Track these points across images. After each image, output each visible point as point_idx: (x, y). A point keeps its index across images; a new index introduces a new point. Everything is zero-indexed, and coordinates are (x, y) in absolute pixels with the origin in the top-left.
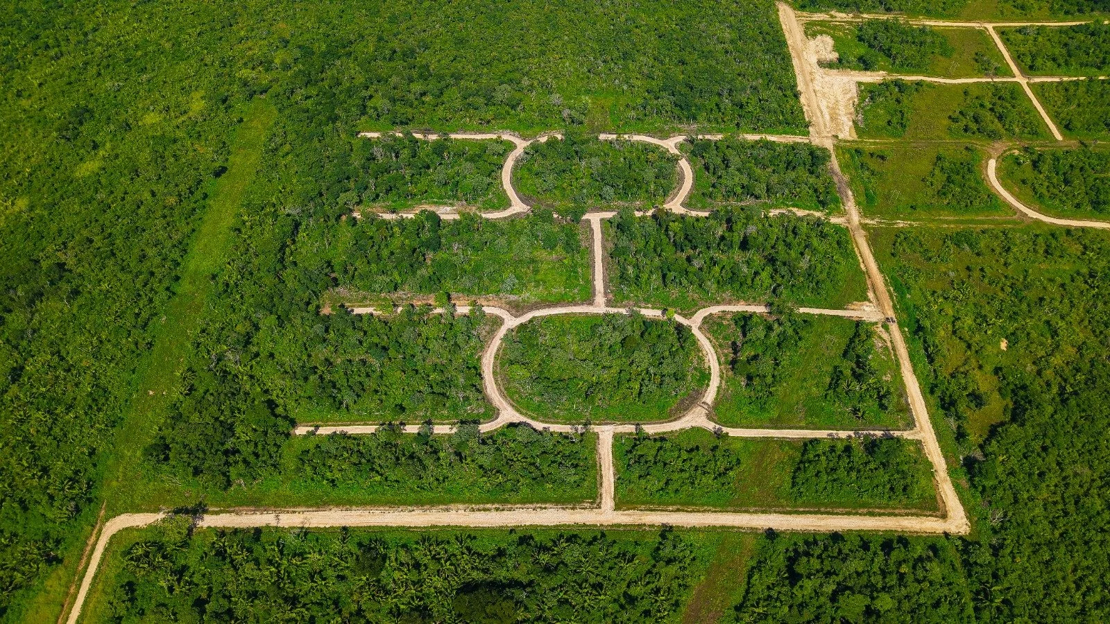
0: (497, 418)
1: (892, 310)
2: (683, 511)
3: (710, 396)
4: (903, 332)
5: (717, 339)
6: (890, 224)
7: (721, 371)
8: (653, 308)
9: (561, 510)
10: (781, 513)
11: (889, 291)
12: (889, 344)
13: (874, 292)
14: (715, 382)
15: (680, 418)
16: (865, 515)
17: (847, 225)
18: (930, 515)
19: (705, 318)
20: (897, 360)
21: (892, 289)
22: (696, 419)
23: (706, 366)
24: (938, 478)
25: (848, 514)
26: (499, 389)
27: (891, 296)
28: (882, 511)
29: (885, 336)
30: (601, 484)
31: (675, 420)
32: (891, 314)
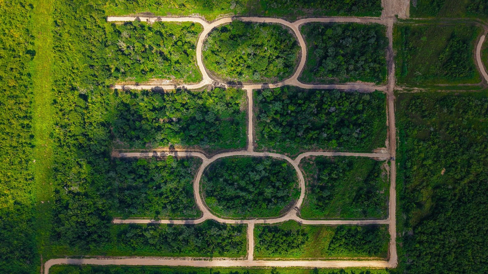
0: (202, 217)
1: (395, 152)
2: (282, 260)
3: (299, 204)
4: (397, 165)
5: (306, 172)
6: (410, 91)
7: (306, 191)
8: (277, 153)
9: (231, 260)
10: (321, 260)
11: (397, 139)
12: (388, 174)
13: (389, 141)
14: (302, 196)
15: (284, 215)
16: (356, 260)
17: (386, 92)
18: (383, 260)
19: (302, 159)
20: (390, 182)
21: (398, 138)
22: (292, 216)
23: (299, 187)
24: (391, 242)
25: (349, 260)
26: (203, 201)
27: (397, 143)
28: (363, 258)
29: (387, 169)
30: (248, 249)
31: (282, 216)
32: (394, 155)
